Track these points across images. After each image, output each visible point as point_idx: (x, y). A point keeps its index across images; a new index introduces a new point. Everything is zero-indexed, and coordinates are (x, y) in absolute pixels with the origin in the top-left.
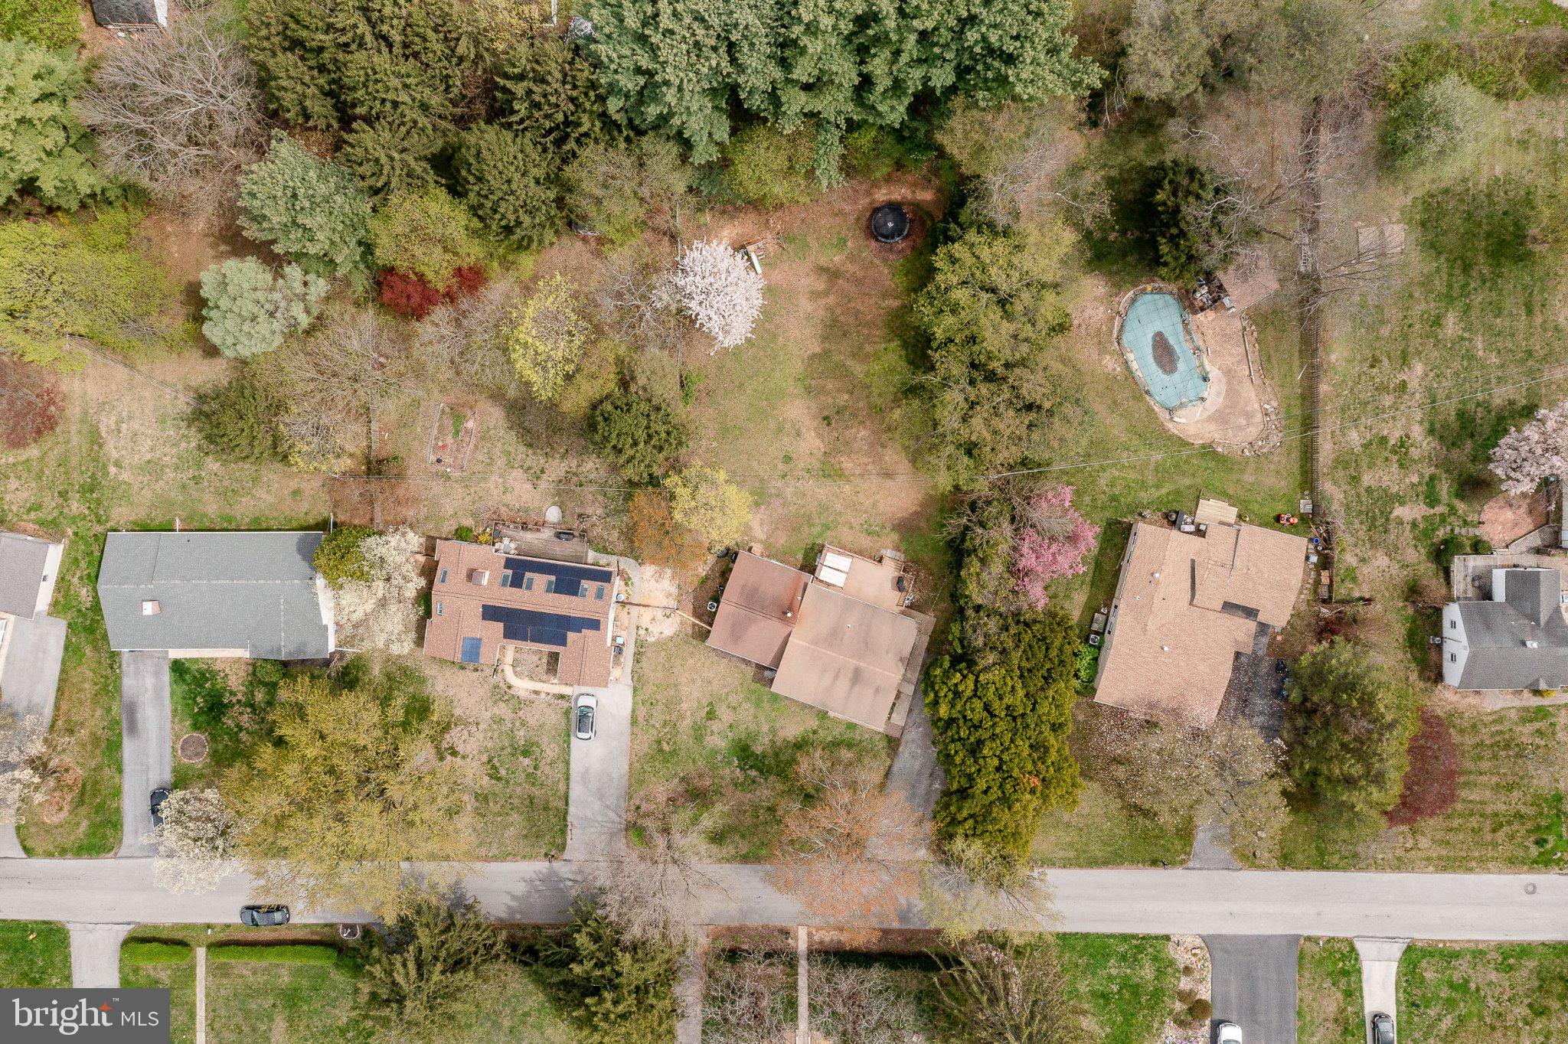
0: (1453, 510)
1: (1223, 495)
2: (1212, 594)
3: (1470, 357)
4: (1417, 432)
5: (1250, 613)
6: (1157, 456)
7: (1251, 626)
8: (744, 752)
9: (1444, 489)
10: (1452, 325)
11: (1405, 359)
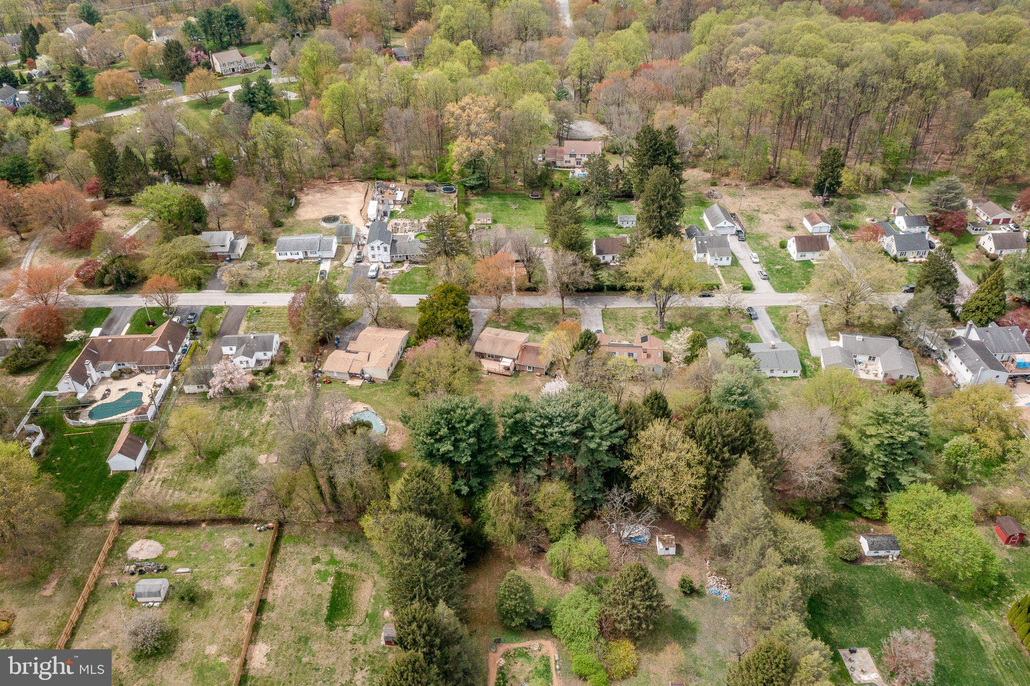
0: (263, 383)
1: (351, 388)
2: (362, 356)
3: (242, 424)
4: (270, 404)
5: (349, 352)
6: (375, 398)
7: (348, 349)
8: (538, 330)
9: (264, 388)
10: (246, 433)
11: (268, 423)
